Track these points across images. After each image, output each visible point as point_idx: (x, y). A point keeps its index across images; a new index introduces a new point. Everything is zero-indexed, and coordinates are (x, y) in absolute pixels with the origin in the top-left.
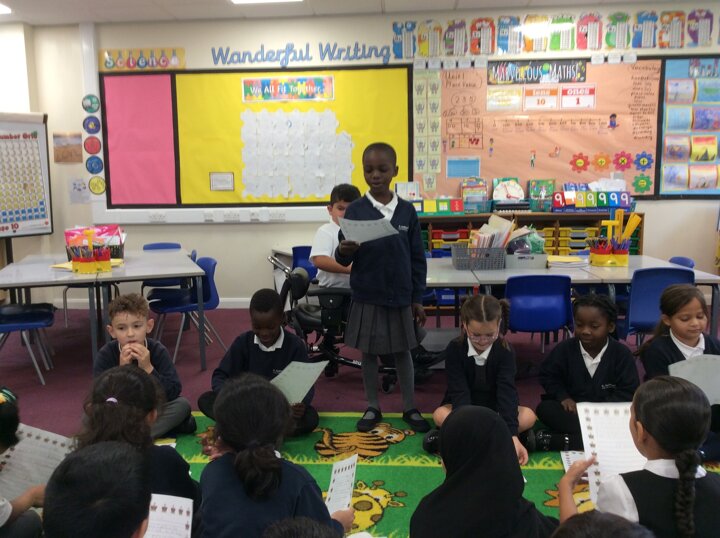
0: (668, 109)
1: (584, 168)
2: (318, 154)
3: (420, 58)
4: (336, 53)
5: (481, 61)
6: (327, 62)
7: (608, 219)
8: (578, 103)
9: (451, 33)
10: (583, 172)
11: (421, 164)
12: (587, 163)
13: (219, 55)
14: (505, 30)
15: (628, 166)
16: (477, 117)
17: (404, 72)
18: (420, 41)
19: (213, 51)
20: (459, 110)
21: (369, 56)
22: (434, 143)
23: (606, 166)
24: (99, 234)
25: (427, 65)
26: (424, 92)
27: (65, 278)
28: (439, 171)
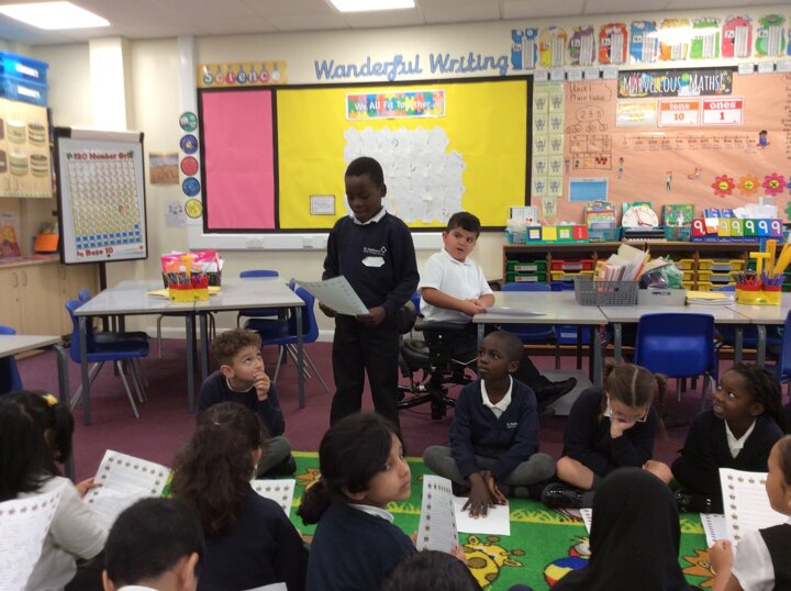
1: (729, 191)
2: (425, 175)
3: (541, 68)
4: (448, 65)
5: (611, 71)
6: (438, 75)
7: (758, 251)
8: (722, 118)
9: (577, 41)
10: (727, 196)
11: (540, 186)
12: (731, 186)
13: (322, 69)
14: (639, 37)
15: (779, 190)
16: (605, 133)
17: (524, 83)
18: (542, 50)
19: (316, 64)
20: (585, 125)
21: (485, 67)
22: (556, 162)
23: (755, 190)
24: (196, 260)
25: (549, 75)
26: (545, 107)
27: (162, 306)
28: (560, 194)
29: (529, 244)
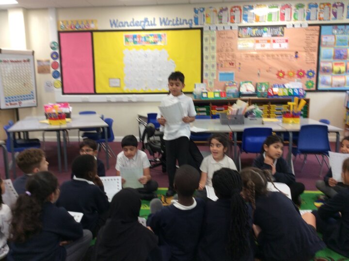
0: (323, 50)
1: (283, 77)
2: (159, 70)
3: (207, 25)
4: (167, 23)
5: (235, 26)
6: (163, 27)
7: (290, 101)
8: (280, 46)
9: (221, 13)
10: (282, 79)
11: (207, 75)
12: (284, 75)
13: (113, 23)
14: (246, 12)
15: (303, 76)
16: (233, 53)
17: (199, 31)
18: (207, 16)
19: (111, 21)
20: (225, 49)
21: (183, 24)
22: (213, 65)
23: (293, 77)
24: (60, 107)
25: (210, 28)
26: (208, 41)
27: (45, 127)
28: (215, 78)
29: (202, 99)
